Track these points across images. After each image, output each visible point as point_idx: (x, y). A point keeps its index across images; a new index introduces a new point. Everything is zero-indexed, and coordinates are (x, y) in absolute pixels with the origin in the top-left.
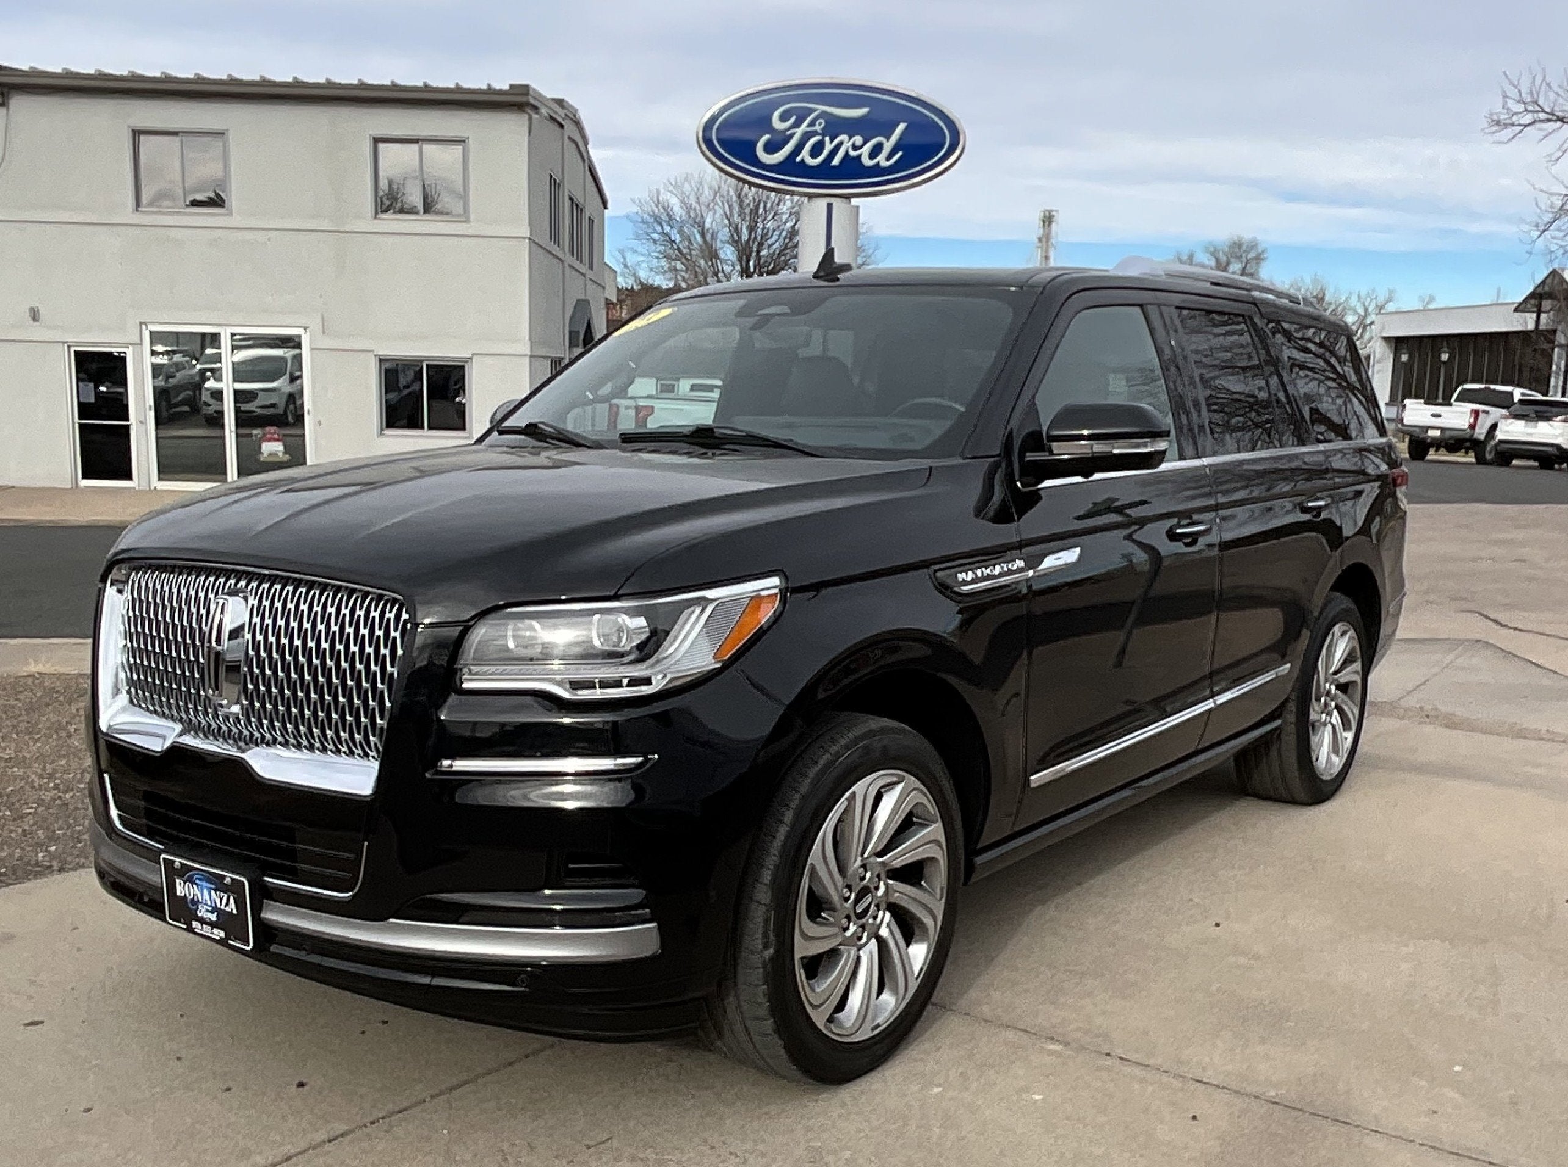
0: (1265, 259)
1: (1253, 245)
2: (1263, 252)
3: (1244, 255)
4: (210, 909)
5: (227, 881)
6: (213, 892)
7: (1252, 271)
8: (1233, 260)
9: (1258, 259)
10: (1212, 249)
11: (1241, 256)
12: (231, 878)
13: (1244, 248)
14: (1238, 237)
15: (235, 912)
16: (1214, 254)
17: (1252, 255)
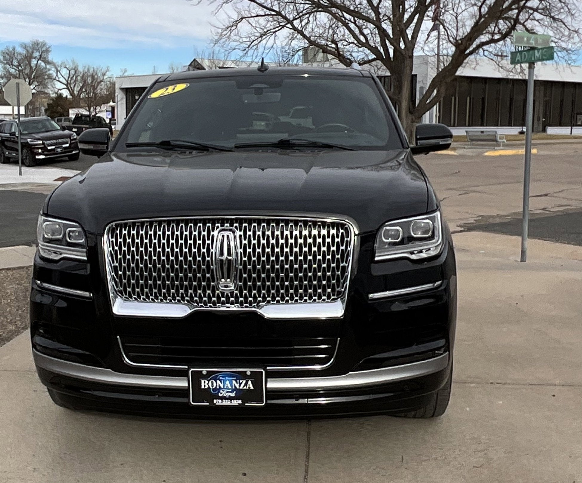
0: (50, 51)
1: (44, 45)
2: (49, 47)
3: (40, 49)
4: (230, 391)
5: (249, 373)
6: (234, 382)
7: (45, 56)
8: (35, 51)
9: (47, 51)
10: (24, 46)
11: (39, 49)
12: (250, 371)
13: (40, 46)
14: (36, 40)
15: (252, 388)
16: (25, 47)
17: (44, 49)
